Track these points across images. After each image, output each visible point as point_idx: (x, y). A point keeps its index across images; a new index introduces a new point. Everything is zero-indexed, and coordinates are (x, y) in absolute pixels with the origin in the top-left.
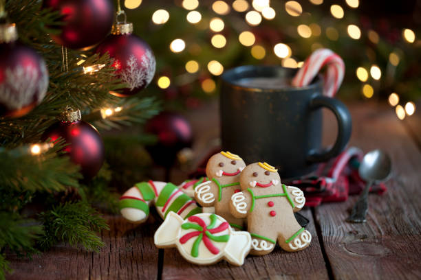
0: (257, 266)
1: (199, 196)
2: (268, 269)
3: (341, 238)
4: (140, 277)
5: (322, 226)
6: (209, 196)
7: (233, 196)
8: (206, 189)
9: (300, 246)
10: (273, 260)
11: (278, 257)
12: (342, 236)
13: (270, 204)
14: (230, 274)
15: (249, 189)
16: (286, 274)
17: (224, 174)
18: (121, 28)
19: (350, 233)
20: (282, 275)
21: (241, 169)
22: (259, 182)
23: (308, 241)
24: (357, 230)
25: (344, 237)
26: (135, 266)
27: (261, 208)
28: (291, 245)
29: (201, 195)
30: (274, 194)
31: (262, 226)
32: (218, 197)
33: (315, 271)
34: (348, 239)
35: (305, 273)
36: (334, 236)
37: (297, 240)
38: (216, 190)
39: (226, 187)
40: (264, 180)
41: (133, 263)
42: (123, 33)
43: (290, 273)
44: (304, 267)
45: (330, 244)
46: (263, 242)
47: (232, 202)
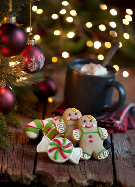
0: (81, 166)
1: (57, 129)
2: (86, 169)
3: (122, 155)
4: (25, 166)
5: (114, 147)
6: (62, 129)
7: (74, 131)
8: (61, 126)
9: (103, 158)
10: (89, 163)
11: (92, 162)
12: (123, 153)
13: (91, 137)
14: (67, 170)
15: (81, 128)
16: (94, 173)
17: (71, 119)
18: (30, 41)
19: (127, 152)
20: (92, 173)
21: (79, 118)
22: (87, 125)
23: (107, 155)
24: (130, 150)
25: (124, 154)
26: (24, 159)
27: (86, 138)
28: (98, 157)
29: (59, 128)
30: (93, 131)
31: (85, 147)
32: (66, 130)
33: (108, 172)
34: (126, 155)
35: (103, 173)
36: (119, 153)
37: (102, 155)
38: (65, 127)
39: (71, 126)
40: (89, 124)
41: (23, 158)
42: (31, 44)
43: (96, 173)
44: (103, 170)
45: (117, 158)
46: (86, 155)
47: (73, 134)
